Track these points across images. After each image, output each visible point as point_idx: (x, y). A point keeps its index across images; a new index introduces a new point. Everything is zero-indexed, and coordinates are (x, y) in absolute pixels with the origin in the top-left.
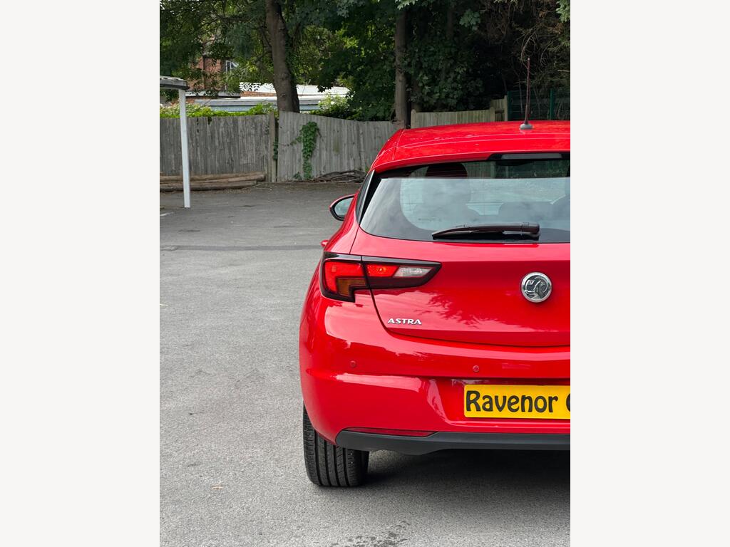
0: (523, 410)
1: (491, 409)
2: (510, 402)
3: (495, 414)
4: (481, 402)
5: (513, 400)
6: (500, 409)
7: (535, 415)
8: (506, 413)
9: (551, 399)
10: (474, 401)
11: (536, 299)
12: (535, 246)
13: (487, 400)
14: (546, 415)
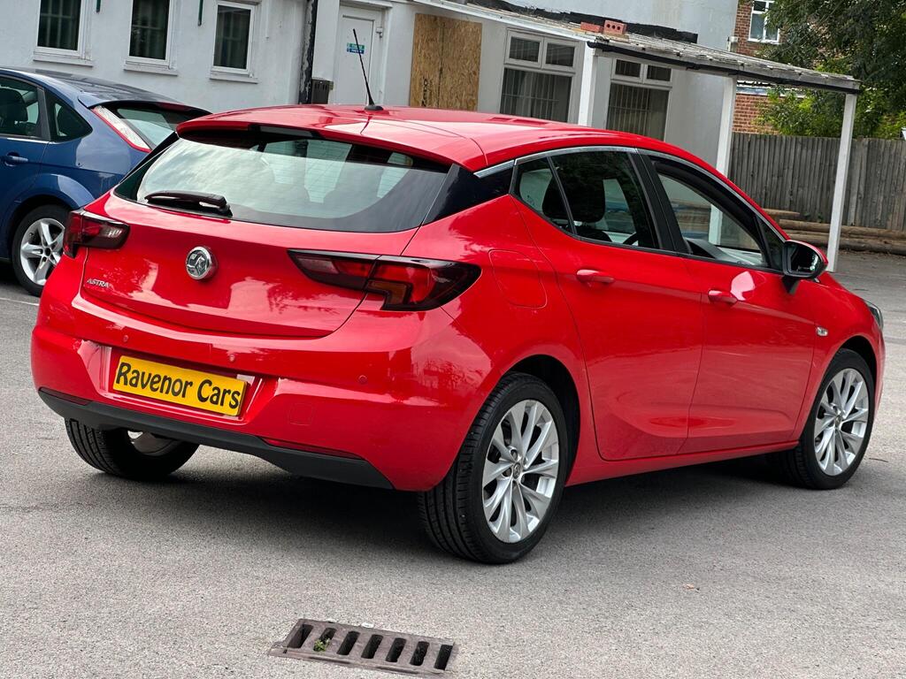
1: (135, 385)
4: (130, 376)
5: (156, 379)
9: (187, 383)
12: (226, 221)
13: (135, 375)
14: (179, 400)
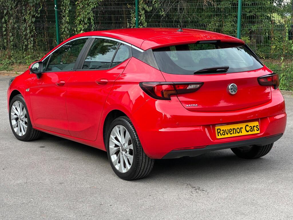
0: (234, 133)
1: (225, 135)
2: (230, 131)
3: (226, 136)
4: (221, 132)
5: (231, 130)
6: (227, 134)
7: (237, 135)
8: (229, 135)
10: (220, 132)
11: (234, 93)
13: (223, 131)
